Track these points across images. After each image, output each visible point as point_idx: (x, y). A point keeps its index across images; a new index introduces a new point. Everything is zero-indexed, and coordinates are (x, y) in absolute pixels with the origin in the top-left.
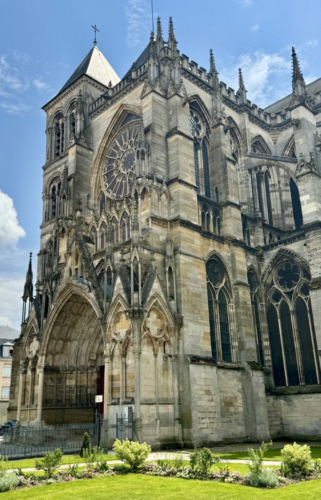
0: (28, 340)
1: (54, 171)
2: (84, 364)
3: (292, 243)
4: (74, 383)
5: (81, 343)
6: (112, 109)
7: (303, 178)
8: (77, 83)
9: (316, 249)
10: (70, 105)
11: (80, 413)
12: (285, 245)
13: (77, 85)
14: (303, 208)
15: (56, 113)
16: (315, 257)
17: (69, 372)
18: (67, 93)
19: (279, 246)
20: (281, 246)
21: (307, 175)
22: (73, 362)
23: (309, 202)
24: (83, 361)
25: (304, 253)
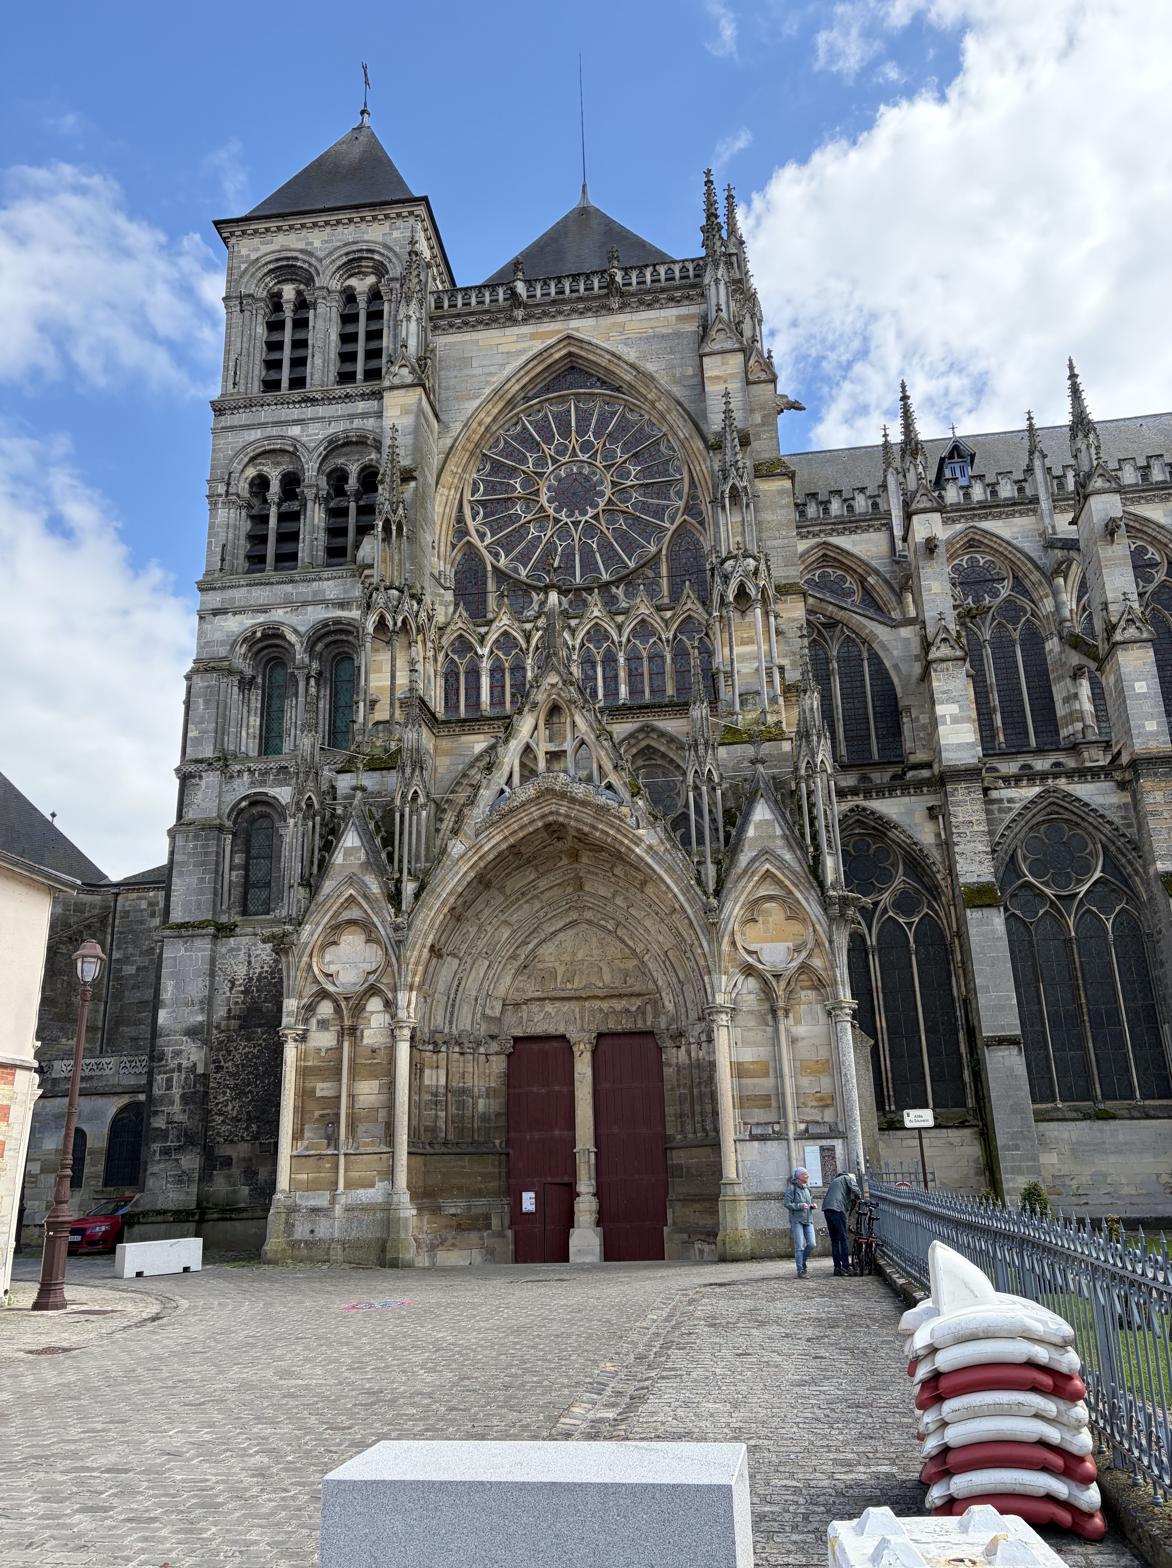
0: (321, 939)
1: (275, 431)
2: (468, 1027)
3: (884, 797)
4: (442, 1081)
5: (468, 966)
6: (524, 335)
7: (944, 665)
8: (392, 211)
9: (971, 822)
10: (345, 259)
11: (464, 1167)
12: (865, 798)
13: (387, 217)
14: (942, 729)
15: (277, 260)
16: (968, 838)
17: (431, 1047)
18: (339, 222)
19: (849, 798)
20: (855, 798)
21: (955, 663)
22: (440, 1020)
23: (955, 720)
24: (465, 1021)
25: (916, 825)
